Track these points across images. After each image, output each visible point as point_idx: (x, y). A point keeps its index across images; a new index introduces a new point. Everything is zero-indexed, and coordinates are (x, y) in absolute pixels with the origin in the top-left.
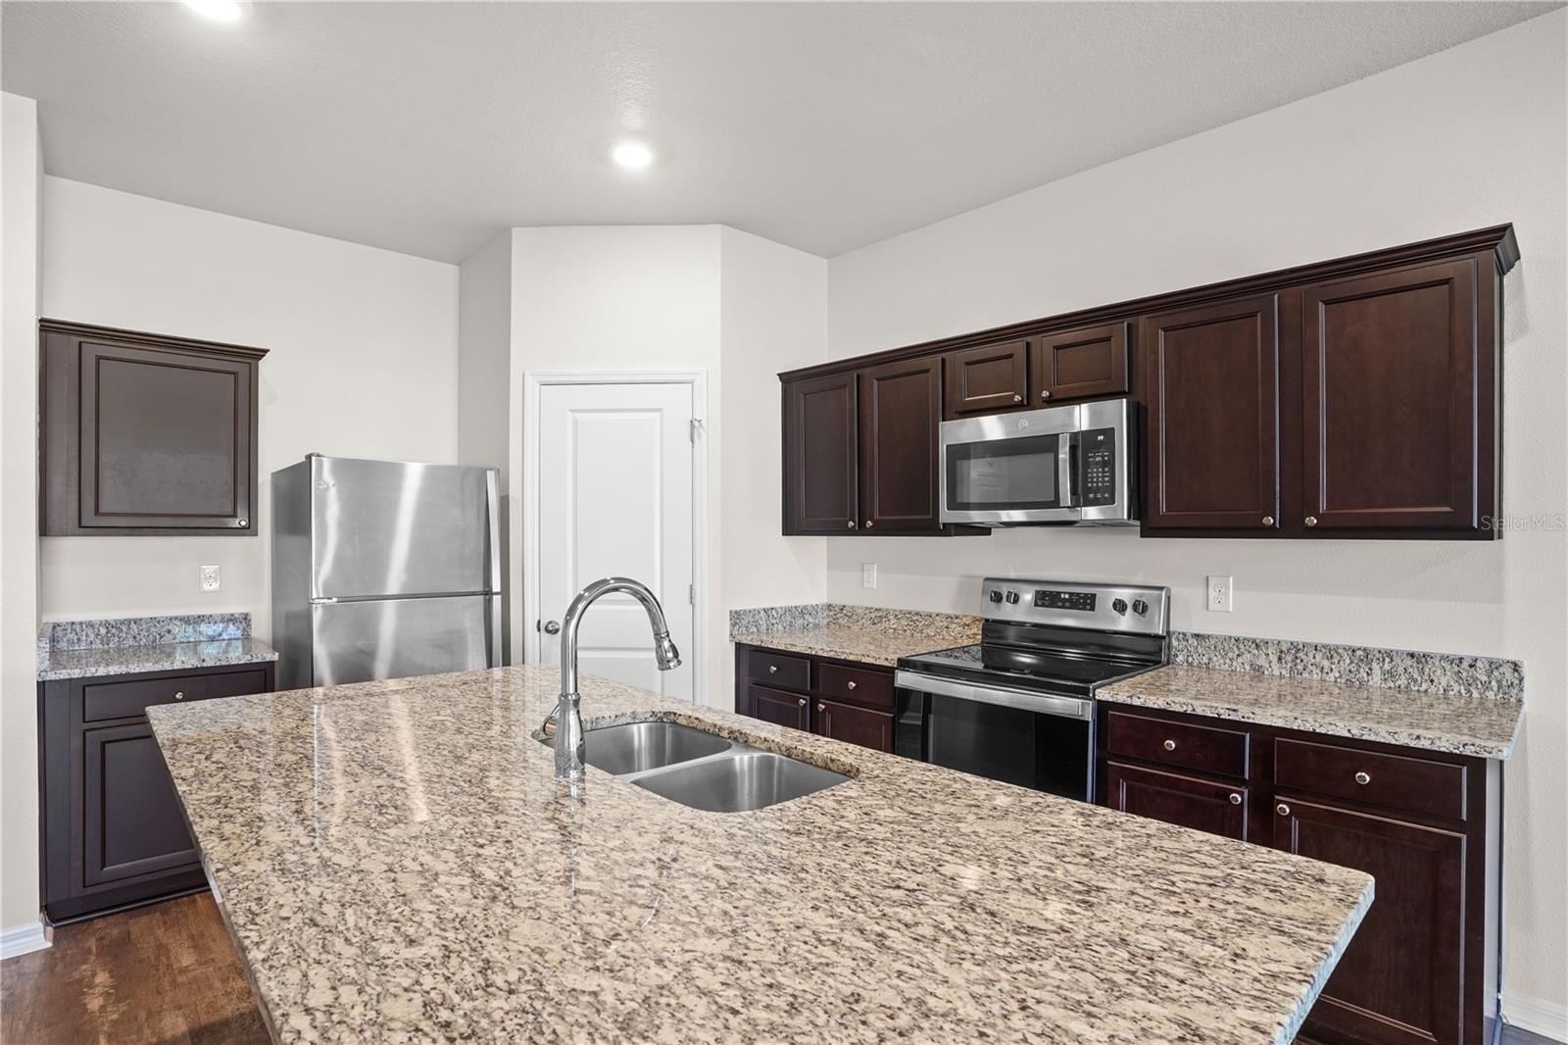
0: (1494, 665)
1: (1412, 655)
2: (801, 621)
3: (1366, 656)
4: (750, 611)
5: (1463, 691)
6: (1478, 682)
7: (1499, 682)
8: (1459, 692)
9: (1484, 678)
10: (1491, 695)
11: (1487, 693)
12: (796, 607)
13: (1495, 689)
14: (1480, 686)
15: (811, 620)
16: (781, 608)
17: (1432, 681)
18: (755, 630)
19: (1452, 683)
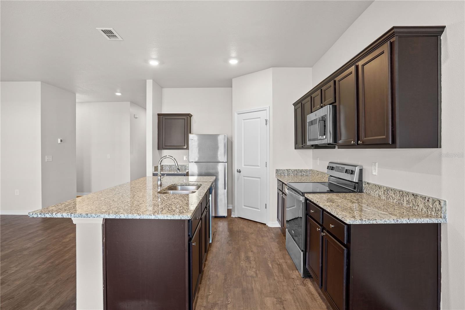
0: (434, 201)
1: (413, 195)
2: (301, 174)
3: (403, 194)
4: (281, 170)
5: (426, 211)
6: (430, 208)
7: (435, 208)
8: (425, 211)
9: (431, 206)
10: (433, 213)
11: (432, 212)
12: (298, 170)
13: (434, 211)
14: (430, 209)
15: (304, 173)
16: (293, 169)
17: (418, 206)
18: (283, 175)
19: (423, 207)
